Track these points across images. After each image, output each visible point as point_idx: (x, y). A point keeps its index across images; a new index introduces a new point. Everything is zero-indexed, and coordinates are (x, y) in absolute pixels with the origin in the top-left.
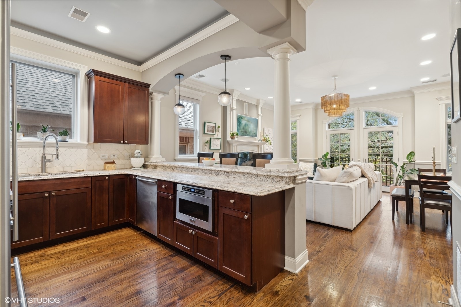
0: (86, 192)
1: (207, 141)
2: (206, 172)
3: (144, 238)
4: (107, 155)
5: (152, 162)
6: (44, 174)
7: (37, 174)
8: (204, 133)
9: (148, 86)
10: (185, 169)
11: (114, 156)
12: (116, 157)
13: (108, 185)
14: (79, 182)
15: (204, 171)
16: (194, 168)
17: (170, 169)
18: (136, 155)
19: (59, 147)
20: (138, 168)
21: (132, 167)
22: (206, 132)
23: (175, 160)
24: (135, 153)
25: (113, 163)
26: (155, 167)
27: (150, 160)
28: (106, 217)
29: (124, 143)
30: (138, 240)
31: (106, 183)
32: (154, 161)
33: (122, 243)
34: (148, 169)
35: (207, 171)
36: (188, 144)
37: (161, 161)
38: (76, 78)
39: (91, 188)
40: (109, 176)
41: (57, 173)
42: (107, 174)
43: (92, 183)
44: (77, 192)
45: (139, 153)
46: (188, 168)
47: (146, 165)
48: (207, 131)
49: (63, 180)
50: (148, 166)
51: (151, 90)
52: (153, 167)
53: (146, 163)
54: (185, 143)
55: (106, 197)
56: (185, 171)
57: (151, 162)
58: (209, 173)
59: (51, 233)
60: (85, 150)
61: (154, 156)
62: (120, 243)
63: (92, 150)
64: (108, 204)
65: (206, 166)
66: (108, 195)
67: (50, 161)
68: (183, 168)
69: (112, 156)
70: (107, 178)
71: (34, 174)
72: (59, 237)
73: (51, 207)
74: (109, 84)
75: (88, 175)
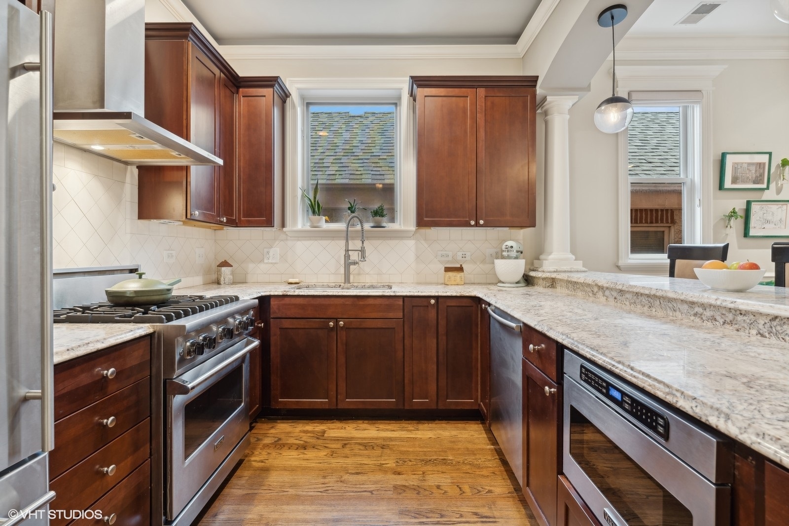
0: (394, 328)
1: (734, 212)
2: (708, 313)
3: (500, 471)
4: (450, 254)
5: (545, 270)
6: (347, 285)
7: (337, 284)
8: (721, 187)
9: (532, 81)
10: (628, 296)
11: (464, 256)
12: (468, 258)
13: (436, 317)
14: (381, 304)
15: (700, 310)
16: (658, 294)
17: (586, 292)
18: (505, 254)
19: (364, 239)
20: (511, 283)
21: (500, 282)
22: (728, 184)
23: (619, 269)
24: (504, 247)
25: (460, 269)
26: (553, 283)
27: (541, 266)
28: (432, 388)
29: (478, 225)
30: (485, 472)
31: (432, 314)
32: (552, 269)
33: (449, 464)
34: (536, 287)
35: (712, 313)
36: (670, 227)
37: (569, 270)
38: (398, 108)
39: (404, 321)
40: (437, 298)
41: (364, 284)
42: (433, 294)
43: (405, 311)
44: (379, 326)
45: (512, 247)
46: (637, 294)
47: (532, 277)
48: (735, 180)
49: (356, 299)
50: (536, 281)
51: (539, 90)
52: (548, 285)
53: (532, 274)
54: (662, 225)
55: (433, 343)
56: (627, 303)
57: (543, 272)
58: (721, 321)
59: (339, 397)
60: (411, 243)
61: (551, 257)
62: (444, 462)
63: (423, 242)
64: (435, 359)
65: (715, 290)
66: (435, 341)
67: (355, 263)
68: (621, 291)
69: (460, 254)
70: (433, 301)
71: (334, 284)
72: (352, 407)
73: (338, 349)
74: (444, 98)
75: (398, 294)
